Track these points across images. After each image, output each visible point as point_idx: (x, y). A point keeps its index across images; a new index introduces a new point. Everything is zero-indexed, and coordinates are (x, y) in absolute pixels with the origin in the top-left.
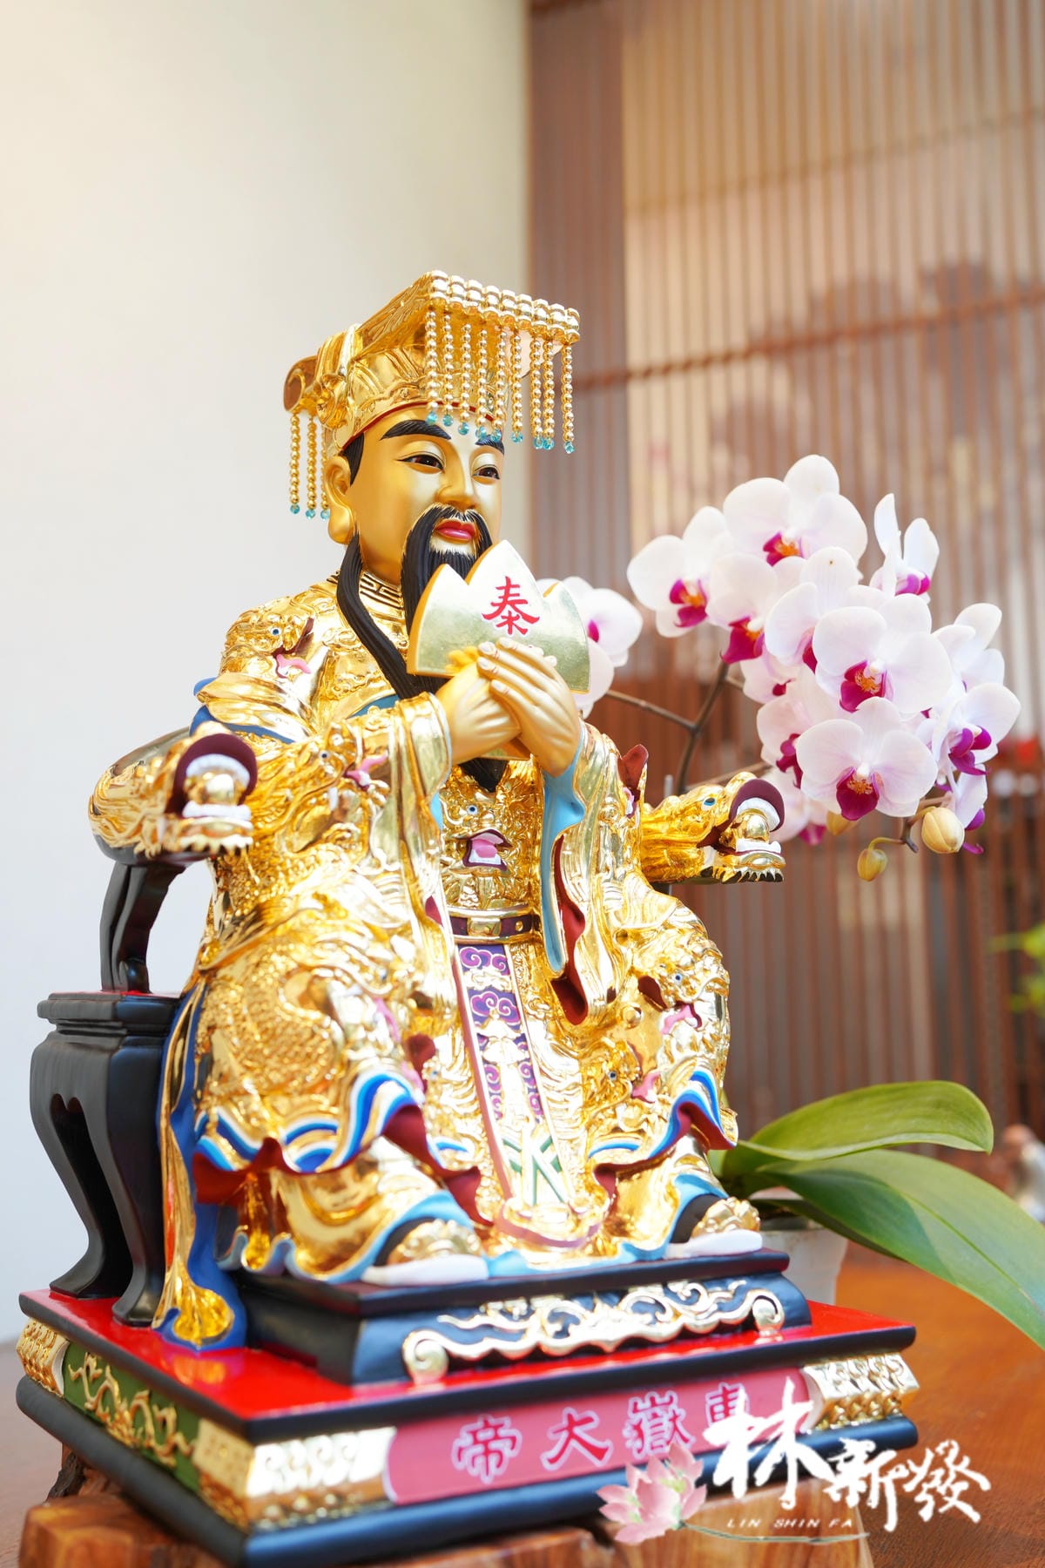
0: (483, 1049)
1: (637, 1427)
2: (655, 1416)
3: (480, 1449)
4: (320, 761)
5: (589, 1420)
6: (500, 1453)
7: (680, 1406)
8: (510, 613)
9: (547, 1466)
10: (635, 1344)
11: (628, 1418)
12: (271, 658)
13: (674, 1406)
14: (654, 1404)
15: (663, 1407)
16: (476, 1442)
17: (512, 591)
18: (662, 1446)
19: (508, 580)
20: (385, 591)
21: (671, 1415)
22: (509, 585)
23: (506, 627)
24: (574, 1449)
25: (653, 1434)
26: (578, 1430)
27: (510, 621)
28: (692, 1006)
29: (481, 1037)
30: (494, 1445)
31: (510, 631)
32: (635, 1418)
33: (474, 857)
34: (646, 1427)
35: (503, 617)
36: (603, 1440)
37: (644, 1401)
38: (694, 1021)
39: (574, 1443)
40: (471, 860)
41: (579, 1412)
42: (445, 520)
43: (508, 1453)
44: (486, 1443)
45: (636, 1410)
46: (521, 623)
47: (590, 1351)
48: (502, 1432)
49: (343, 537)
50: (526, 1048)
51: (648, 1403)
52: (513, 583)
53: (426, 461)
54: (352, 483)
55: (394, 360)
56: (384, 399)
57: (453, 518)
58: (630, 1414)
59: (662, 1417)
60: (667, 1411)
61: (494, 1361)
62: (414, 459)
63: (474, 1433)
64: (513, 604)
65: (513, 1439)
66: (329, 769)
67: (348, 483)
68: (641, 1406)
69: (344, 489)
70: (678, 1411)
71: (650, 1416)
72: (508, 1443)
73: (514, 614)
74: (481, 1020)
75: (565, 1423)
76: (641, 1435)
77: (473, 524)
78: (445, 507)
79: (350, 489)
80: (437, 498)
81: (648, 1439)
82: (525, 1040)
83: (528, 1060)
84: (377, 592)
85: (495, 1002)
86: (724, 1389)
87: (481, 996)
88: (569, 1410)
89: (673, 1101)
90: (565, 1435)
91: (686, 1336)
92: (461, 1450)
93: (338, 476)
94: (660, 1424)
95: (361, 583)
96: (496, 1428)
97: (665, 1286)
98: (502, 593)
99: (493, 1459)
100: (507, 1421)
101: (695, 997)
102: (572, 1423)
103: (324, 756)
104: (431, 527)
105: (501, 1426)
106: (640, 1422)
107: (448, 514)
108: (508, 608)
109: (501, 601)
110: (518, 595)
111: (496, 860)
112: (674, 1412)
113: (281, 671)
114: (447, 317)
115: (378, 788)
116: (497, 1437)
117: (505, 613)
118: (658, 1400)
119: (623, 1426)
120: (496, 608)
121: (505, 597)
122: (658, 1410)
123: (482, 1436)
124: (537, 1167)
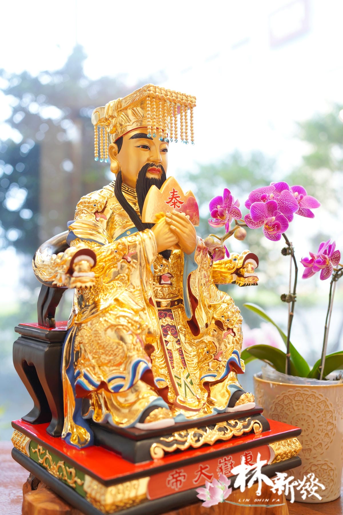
0: (167, 345)
1: (221, 468)
2: (226, 464)
3: (174, 480)
4: (115, 253)
5: (207, 467)
6: (180, 481)
7: (233, 460)
8: (174, 201)
9: (194, 483)
10: (219, 442)
11: (218, 465)
12: (93, 214)
13: (231, 460)
14: (225, 460)
15: (228, 461)
16: (173, 478)
17: (175, 193)
18: (228, 473)
19: (174, 190)
20: (130, 190)
21: (230, 463)
22: (174, 192)
23: (173, 206)
24: (203, 477)
25: (225, 470)
26: (203, 471)
27: (174, 204)
28: (232, 329)
29: (166, 341)
30: (179, 478)
31: (175, 207)
32: (220, 465)
33: (163, 282)
34: (223, 468)
35: (172, 202)
36: (211, 473)
37: (223, 460)
38: (233, 334)
39: (202, 475)
40: (162, 283)
41: (203, 465)
42: (151, 168)
43: (183, 480)
44: (176, 478)
45: (220, 463)
46: (178, 204)
47: (206, 445)
48: (181, 474)
49: (116, 171)
50: (180, 344)
51: (224, 461)
52: (175, 191)
53: (145, 147)
54: (118, 153)
55: (134, 112)
56: (130, 125)
57: (154, 167)
58: (219, 464)
59: (228, 464)
60: (229, 462)
61: (178, 451)
62: (141, 147)
63: (173, 475)
64: (175, 198)
65: (184, 476)
66: (118, 256)
67: (117, 153)
68: (222, 461)
69: (115, 155)
70: (232, 462)
71: (224, 464)
72: (183, 477)
73: (176, 201)
74: (166, 336)
75: (200, 469)
76: (222, 471)
77: (160, 168)
78: (151, 163)
79: (118, 155)
80: (148, 160)
81: (224, 471)
82: (180, 341)
83: (181, 348)
84: (127, 191)
85: (170, 329)
86: (246, 453)
87: (165, 327)
88: (201, 465)
89: (227, 361)
90: (199, 473)
91: (234, 437)
92: (169, 481)
93: (113, 150)
94: (228, 466)
95: (122, 188)
96: (179, 473)
97: (227, 422)
98: (172, 194)
99: (179, 483)
100: (182, 470)
101: (234, 326)
102: (202, 469)
103: (116, 252)
104: (146, 170)
105: (181, 472)
106: (222, 466)
107: (152, 165)
108: (174, 199)
109: (172, 197)
110: (177, 195)
111: (169, 282)
112: (231, 462)
113: (98, 219)
114: (154, 100)
115: (134, 262)
116: (180, 476)
117: (173, 201)
118: (227, 459)
119: (217, 468)
120: (170, 199)
121: (173, 196)
122: (226, 462)
123: (175, 476)
124: (186, 384)
